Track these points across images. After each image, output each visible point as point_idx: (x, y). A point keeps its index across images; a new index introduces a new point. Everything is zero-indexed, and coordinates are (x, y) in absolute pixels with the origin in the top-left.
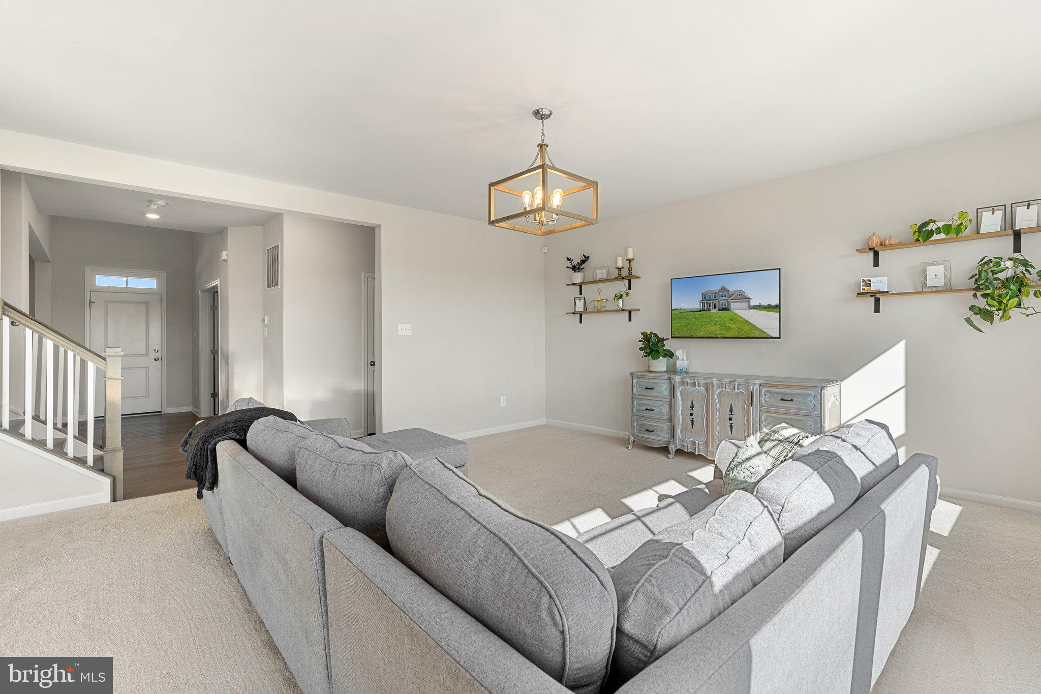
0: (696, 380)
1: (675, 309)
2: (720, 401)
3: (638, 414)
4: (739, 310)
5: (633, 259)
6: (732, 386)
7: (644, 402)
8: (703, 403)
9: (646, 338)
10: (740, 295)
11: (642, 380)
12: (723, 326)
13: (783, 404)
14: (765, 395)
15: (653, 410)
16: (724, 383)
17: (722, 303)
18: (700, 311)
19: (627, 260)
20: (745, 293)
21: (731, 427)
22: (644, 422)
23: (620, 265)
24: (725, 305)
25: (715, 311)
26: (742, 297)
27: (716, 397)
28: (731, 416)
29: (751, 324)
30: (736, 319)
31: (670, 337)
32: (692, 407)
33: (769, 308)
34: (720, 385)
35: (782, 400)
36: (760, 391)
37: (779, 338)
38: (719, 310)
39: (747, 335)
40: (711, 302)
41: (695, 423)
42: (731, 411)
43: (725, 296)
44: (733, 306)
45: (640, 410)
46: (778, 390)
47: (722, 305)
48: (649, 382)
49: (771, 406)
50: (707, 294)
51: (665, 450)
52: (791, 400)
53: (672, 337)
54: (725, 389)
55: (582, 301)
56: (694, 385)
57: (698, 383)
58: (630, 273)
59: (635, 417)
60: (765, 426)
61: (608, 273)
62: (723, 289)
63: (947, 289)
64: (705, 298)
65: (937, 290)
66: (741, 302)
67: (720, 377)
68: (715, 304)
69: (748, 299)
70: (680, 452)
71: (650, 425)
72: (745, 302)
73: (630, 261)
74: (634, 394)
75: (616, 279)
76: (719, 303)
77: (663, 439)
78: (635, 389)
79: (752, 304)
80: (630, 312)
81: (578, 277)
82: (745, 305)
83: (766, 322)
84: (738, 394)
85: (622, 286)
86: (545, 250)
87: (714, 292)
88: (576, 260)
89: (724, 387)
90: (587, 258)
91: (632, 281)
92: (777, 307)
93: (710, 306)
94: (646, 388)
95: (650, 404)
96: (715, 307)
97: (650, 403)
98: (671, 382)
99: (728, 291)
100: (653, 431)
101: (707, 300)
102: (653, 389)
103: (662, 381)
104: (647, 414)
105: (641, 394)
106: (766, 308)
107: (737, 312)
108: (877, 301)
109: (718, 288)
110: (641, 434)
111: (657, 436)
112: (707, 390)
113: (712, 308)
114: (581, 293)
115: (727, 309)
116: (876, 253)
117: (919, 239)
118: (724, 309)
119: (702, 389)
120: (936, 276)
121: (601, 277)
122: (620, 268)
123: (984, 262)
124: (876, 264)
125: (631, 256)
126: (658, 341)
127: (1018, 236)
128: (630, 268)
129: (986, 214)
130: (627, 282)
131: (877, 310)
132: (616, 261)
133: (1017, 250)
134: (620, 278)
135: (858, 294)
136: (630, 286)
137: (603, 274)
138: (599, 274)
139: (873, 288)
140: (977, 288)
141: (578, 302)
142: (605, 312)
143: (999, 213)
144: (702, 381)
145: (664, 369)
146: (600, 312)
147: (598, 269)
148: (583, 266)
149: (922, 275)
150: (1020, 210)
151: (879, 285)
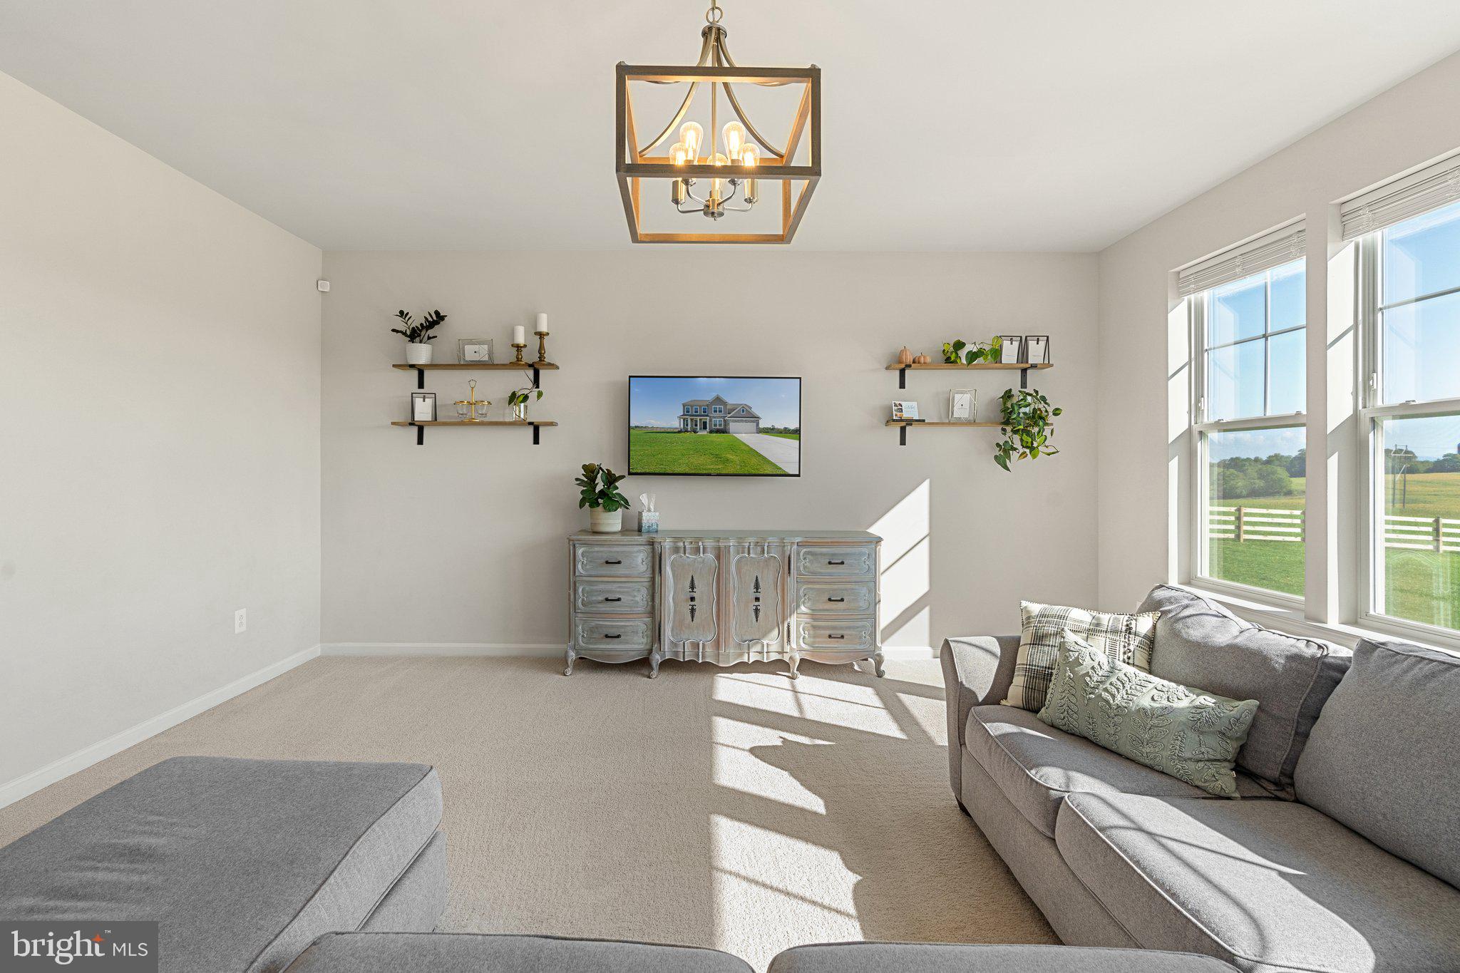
0: (700, 544)
1: (636, 427)
2: (740, 572)
3: (587, 609)
4: (743, 434)
5: (548, 334)
6: (759, 549)
7: (601, 587)
8: (711, 580)
9: (591, 472)
10: (743, 411)
11: (596, 549)
12: (717, 456)
13: (832, 569)
14: (805, 559)
15: (619, 600)
16: (747, 545)
17: (717, 421)
18: (679, 432)
19: (536, 333)
20: (751, 408)
21: (757, 611)
22: (601, 623)
23: (520, 340)
24: (720, 425)
25: (705, 433)
26: (747, 414)
27: (733, 568)
28: (758, 595)
29: (760, 455)
30: (738, 447)
31: (626, 474)
32: (692, 587)
33: (786, 433)
34: (740, 549)
35: (830, 563)
36: (798, 554)
37: (799, 476)
38: (711, 432)
39: (754, 472)
40: (698, 418)
41: (696, 614)
42: (757, 587)
43: (720, 411)
44: (733, 426)
45: (590, 603)
46: (824, 550)
47: (715, 425)
48: (611, 552)
49: (814, 573)
50: (692, 406)
51: (641, 665)
52: (842, 563)
53: (630, 474)
54: (749, 553)
55: (429, 401)
56: (697, 550)
57: (704, 548)
58: (541, 358)
59: (580, 615)
60: (804, 603)
61: (490, 354)
62: (718, 400)
63: (971, 423)
64: (688, 412)
65: (960, 423)
66: (746, 421)
67: (740, 536)
68: (705, 424)
69: (755, 419)
70: (670, 665)
71: (612, 627)
72: (752, 421)
73: (541, 335)
74: (577, 574)
75: (511, 365)
76: (710, 421)
77: (636, 647)
78: (579, 566)
79: (761, 426)
80: (535, 429)
81: (421, 353)
82: (752, 426)
83: (781, 452)
84: (767, 560)
85: (521, 380)
86: (325, 286)
87: (705, 404)
88: (417, 320)
89: (746, 550)
90: (439, 318)
91: (542, 372)
92: (797, 432)
93: (696, 425)
94: (607, 562)
95: (614, 590)
96: (705, 428)
97: (614, 587)
98: (653, 549)
99: (725, 404)
100: (619, 636)
101: (691, 415)
102: (619, 562)
103: (636, 548)
104: (608, 607)
105: (593, 573)
106: (781, 433)
108: (903, 430)
109: (710, 397)
110: (591, 644)
111: (627, 643)
112: (718, 557)
113: (700, 429)
114: (421, 385)
115: (724, 431)
116: (902, 372)
117: (948, 360)
118: (718, 431)
119: (710, 556)
120: (963, 406)
121: (476, 358)
122: (518, 347)
123: (1008, 395)
124: (902, 385)
125: (543, 328)
126: (611, 479)
127: (1024, 371)
128: (541, 349)
129: (1006, 343)
130: (531, 373)
131: (903, 442)
132: (512, 334)
133: (1024, 385)
134: (516, 364)
135: (890, 421)
136: (536, 382)
137: (481, 353)
138: (471, 353)
139: (906, 415)
140: (1007, 422)
141: (418, 401)
142: (482, 424)
143: (1016, 344)
144: (710, 544)
145: (618, 527)
146: (471, 423)
147: (471, 342)
148: (431, 332)
149: (949, 403)
150: (1032, 344)
151: (910, 411)
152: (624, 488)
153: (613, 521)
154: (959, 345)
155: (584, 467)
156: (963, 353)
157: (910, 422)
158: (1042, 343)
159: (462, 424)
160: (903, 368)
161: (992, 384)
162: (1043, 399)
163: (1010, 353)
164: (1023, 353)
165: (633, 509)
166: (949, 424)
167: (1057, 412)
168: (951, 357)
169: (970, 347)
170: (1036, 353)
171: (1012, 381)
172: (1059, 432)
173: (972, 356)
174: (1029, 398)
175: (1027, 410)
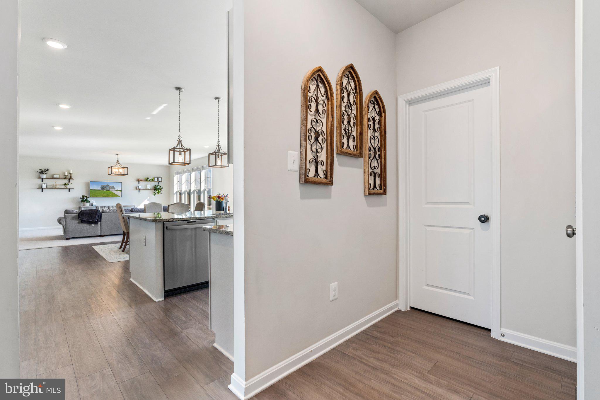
1: (91, 189)
12: (107, 194)
17: (108, 188)
18: (100, 190)
23: (66, 174)
25: (105, 190)
26: (113, 188)
29: (115, 194)
30: (111, 193)
31: (89, 197)
37: (121, 197)
38: (106, 190)
39: (114, 196)
40: (104, 188)
44: (110, 189)
50: (103, 186)
62: (108, 185)
63: (150, 189)
65: (148, 189)
69: (115, 188)
73: (71, 174)
75: (64, 179)
76: (106, 188)
80: (69, 189)
81: (44, 176)
82: (114, 189)
83: (119, 193)
85: (66, 181)
87: (105, 186)
90: (48, 170)
91: (71, 180)
92: (121, 191)
101: (102, 188)
106: (119, 190)
107: (112, 191)
108: (139, 190)
114: (42, 181)
115: (109, 190)
116: (139, 182)
117: (146, 180)
118: (108, 190)
119: (107, 209)
120: (149, 187)
121: (56, 177)
122: (66, 176)
123: (155, 185)
124: (139, 184)
125: (71, 173)
126: (87, 198)
127: (158, 182)
128: (71, 176)
129: (155, 178)
130: (68, 180)
131: (139, 192)
132: (64, 173)
133: (158, 184)
134: (66, 178)
135: (137, 189)
136: (69, 181)
137: (58, 176)
138: (55, 176)
139: (139, 188)
140: (155, 189)
141: (43, 184)
142: (58, 188)
143: (157, 178)
144: (107, 207)
145: (89, 205)
146: (56, 188)
147: (55, 174)
148: (46, 172)
149: (146, 186)
150: (159, 178)
151: (140, 187)
152: (89, 199)
153: (87, 204)
154: (148, 178)
155: (82, 196)
156: (148, 180)
157: (140, 189)
158: (161, 178)
159: (54, 188)
160: (139, 181)
161: (153, 184)
162: (160, 186)
163: (156, 179)
164: (158, 180)
165: (91, 203)
166: (147, 189)
167: (162, 188)
168: (147, 180)
169: (149, 179)
170: (160, 180)
171: (156, 184)
172: (163, 191)
173: (149, 180)
174: (158, 186)
175: (158, 188)
